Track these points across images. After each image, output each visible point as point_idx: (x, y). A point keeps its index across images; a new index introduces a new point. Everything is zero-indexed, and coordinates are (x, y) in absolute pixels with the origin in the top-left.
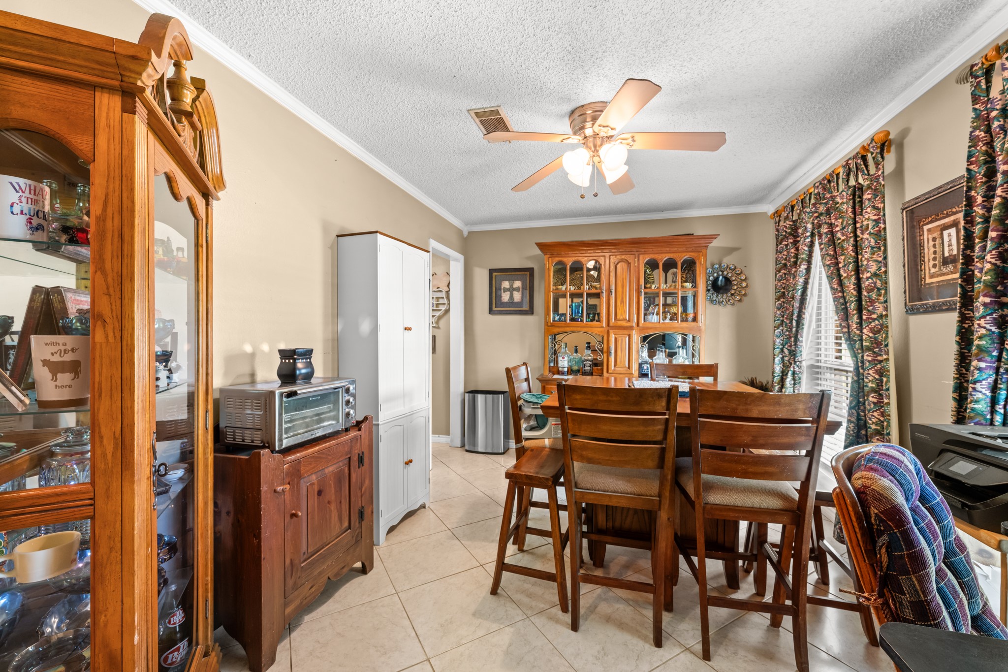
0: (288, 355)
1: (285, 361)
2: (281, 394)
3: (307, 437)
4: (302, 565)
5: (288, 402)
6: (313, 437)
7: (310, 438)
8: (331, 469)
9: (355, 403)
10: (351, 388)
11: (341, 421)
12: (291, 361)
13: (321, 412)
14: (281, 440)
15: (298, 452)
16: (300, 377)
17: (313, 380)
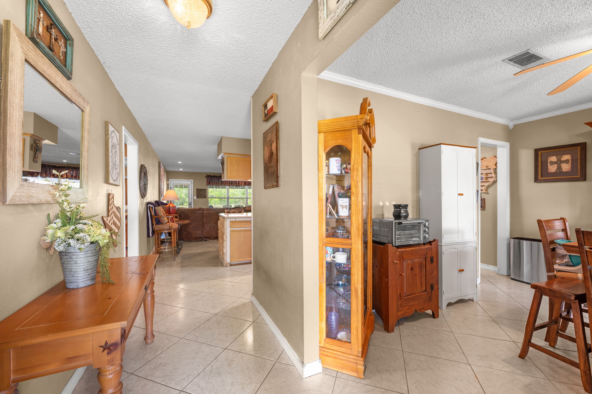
0: (397, 207)
1: (396, 209)
2: (395, 223)
3: (406, 243)
4: (404, 298)
5: (399, 227)
6: (409, 244)
7: (407, 244)
8: (417, 260)
9: (429, 231)
10: (427, 224)
11: (421, 239)
12: (399, 210)
13: (412, 233)
14: (395, 242)
15: (402, 249)
16: (402, 217)
17: (408, 219)
